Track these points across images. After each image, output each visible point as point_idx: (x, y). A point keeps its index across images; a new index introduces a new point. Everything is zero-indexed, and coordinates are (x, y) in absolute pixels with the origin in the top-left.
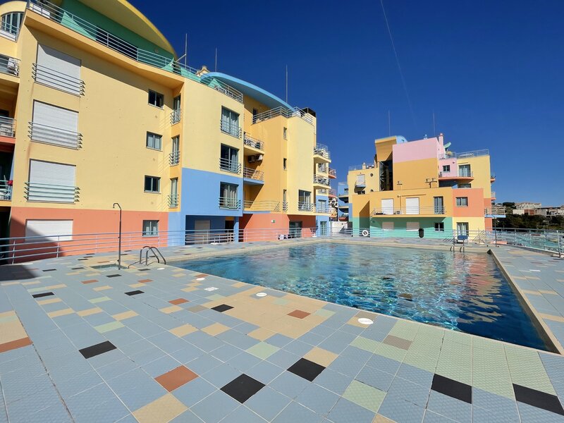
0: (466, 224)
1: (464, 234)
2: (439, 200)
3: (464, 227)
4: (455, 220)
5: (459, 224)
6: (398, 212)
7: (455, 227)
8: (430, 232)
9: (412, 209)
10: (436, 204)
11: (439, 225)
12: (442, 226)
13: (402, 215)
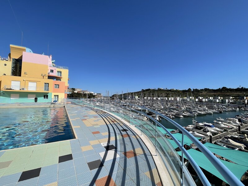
0: (58, 96)
1: (57, 100)
2: (47, 85)
3: (57, 97)
4: (53, 94)
5: (55, 96)
6: (23, 89)
7: (53, 97)
8: (41, 100)
9: (32, 87)
10: (45, 86)
11: (46, 96)
12: (47, 96)
13: (26, 90)
